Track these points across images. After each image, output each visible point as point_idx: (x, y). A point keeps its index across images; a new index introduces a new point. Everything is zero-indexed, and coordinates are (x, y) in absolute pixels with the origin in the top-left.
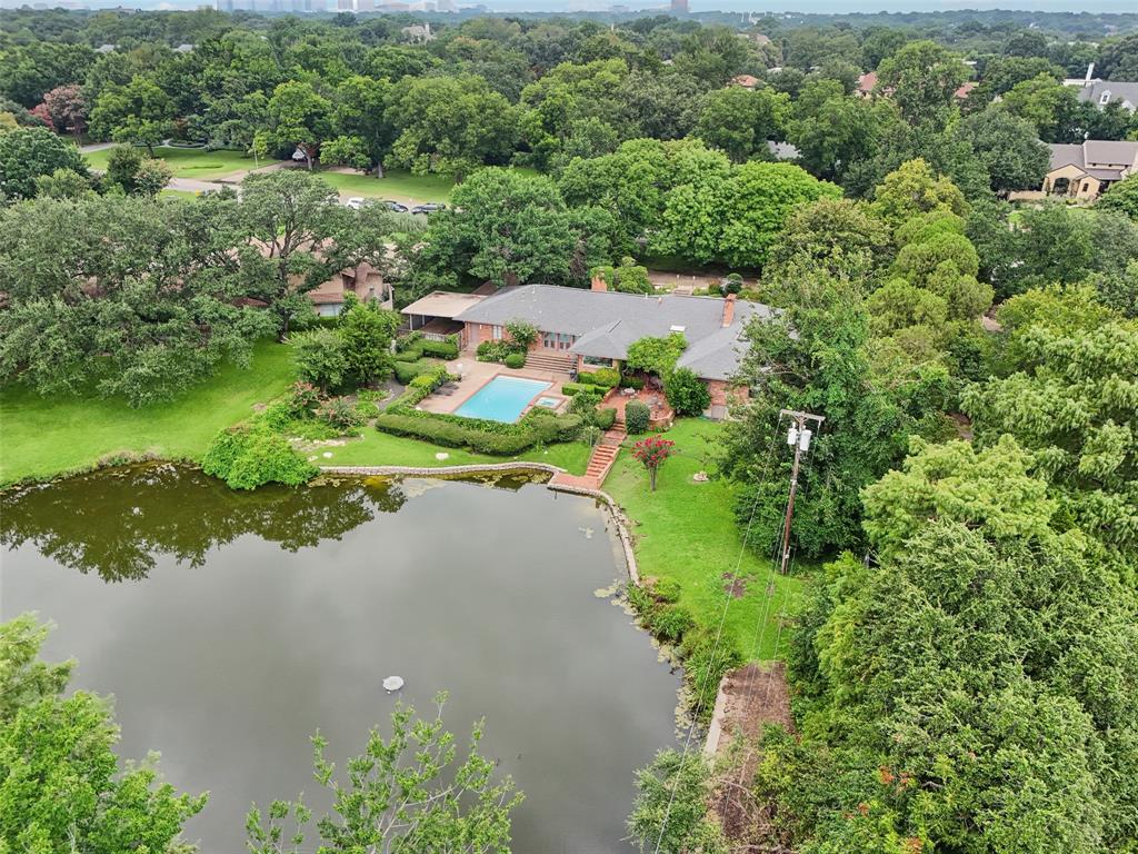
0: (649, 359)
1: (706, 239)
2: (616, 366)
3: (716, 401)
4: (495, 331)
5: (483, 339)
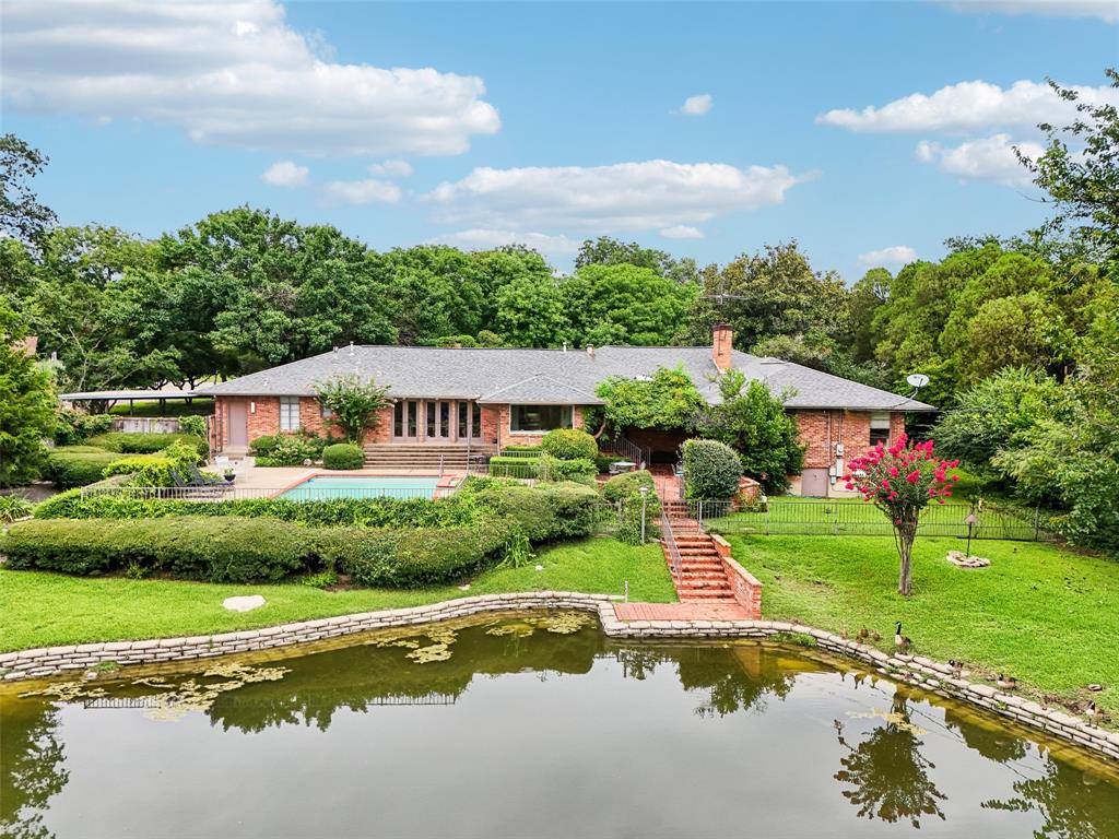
0: (640, 408)
2: (580, 426)
3: (809, 460)
4: (285, 414)
5: (255, 435)
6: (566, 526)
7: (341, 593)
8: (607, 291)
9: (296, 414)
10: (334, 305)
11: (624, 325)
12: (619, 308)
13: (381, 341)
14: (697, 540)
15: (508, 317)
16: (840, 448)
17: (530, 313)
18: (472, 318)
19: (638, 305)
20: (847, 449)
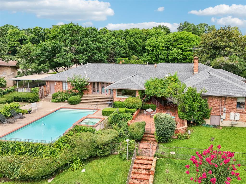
0: (159, 90)
1: (163, 56)
2: (138, 96)
3: (213, 113)
4: (64, 85)
5: (57, 91)
8: (178, 40)
9: (67, 85)
12: (180, 45)
13: (101, 61)
14: (148, 160)
15: (148, 48)
16: (225, 109)
17: (154, 47)
18: (139, 49)
19: (186, 44)
20: (227, 109)
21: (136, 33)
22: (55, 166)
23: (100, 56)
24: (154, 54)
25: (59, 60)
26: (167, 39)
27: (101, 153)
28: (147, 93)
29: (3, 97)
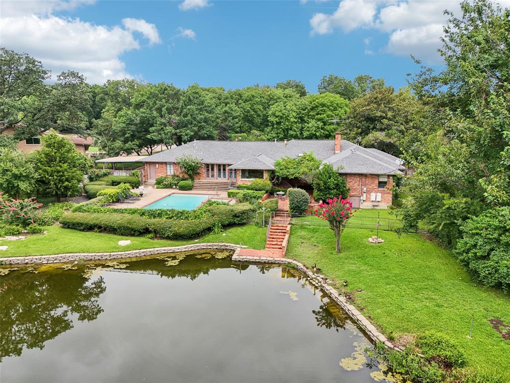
0: (291, 170)
1: (295, 131)
2: (266, 177)
3: (352, 193)
4: (168, 168)
5: (159, 176)
6: (236, 220)
7: (156, 241)
8: (317, 107)
9: (172, 168)
10: (191, 123)
11: (322, 122)
12: (321, 114)
13: (210, 138)
15: (272, 120)
16: (365, 189)
17: (281, 117)
18: (258, 120)
19: (330, 113)
20: (368, 189)
21: (253, 96)
22: (201, 227)
23: (208, 131)
24: (281, 128)
25: (154, 136)
26: (300, 106)
27: (239, 221)
28: (278, 174)
29: (101, 181)
